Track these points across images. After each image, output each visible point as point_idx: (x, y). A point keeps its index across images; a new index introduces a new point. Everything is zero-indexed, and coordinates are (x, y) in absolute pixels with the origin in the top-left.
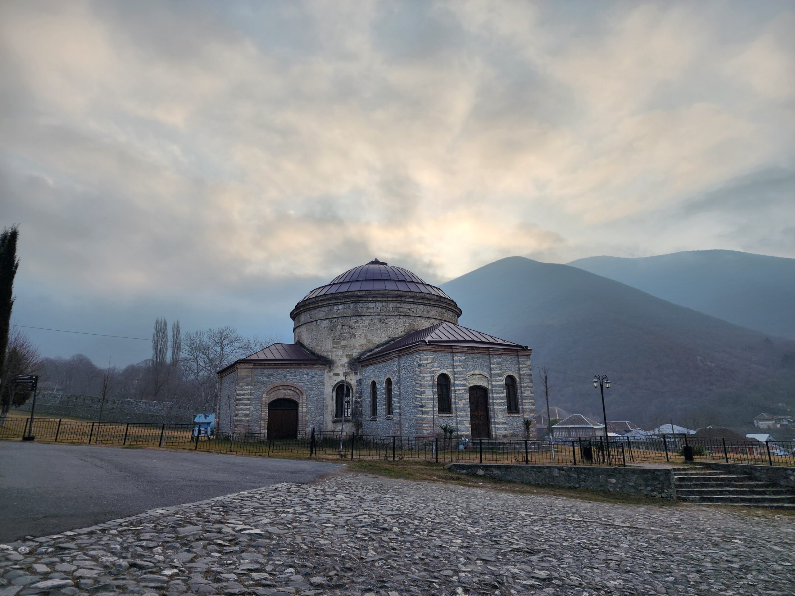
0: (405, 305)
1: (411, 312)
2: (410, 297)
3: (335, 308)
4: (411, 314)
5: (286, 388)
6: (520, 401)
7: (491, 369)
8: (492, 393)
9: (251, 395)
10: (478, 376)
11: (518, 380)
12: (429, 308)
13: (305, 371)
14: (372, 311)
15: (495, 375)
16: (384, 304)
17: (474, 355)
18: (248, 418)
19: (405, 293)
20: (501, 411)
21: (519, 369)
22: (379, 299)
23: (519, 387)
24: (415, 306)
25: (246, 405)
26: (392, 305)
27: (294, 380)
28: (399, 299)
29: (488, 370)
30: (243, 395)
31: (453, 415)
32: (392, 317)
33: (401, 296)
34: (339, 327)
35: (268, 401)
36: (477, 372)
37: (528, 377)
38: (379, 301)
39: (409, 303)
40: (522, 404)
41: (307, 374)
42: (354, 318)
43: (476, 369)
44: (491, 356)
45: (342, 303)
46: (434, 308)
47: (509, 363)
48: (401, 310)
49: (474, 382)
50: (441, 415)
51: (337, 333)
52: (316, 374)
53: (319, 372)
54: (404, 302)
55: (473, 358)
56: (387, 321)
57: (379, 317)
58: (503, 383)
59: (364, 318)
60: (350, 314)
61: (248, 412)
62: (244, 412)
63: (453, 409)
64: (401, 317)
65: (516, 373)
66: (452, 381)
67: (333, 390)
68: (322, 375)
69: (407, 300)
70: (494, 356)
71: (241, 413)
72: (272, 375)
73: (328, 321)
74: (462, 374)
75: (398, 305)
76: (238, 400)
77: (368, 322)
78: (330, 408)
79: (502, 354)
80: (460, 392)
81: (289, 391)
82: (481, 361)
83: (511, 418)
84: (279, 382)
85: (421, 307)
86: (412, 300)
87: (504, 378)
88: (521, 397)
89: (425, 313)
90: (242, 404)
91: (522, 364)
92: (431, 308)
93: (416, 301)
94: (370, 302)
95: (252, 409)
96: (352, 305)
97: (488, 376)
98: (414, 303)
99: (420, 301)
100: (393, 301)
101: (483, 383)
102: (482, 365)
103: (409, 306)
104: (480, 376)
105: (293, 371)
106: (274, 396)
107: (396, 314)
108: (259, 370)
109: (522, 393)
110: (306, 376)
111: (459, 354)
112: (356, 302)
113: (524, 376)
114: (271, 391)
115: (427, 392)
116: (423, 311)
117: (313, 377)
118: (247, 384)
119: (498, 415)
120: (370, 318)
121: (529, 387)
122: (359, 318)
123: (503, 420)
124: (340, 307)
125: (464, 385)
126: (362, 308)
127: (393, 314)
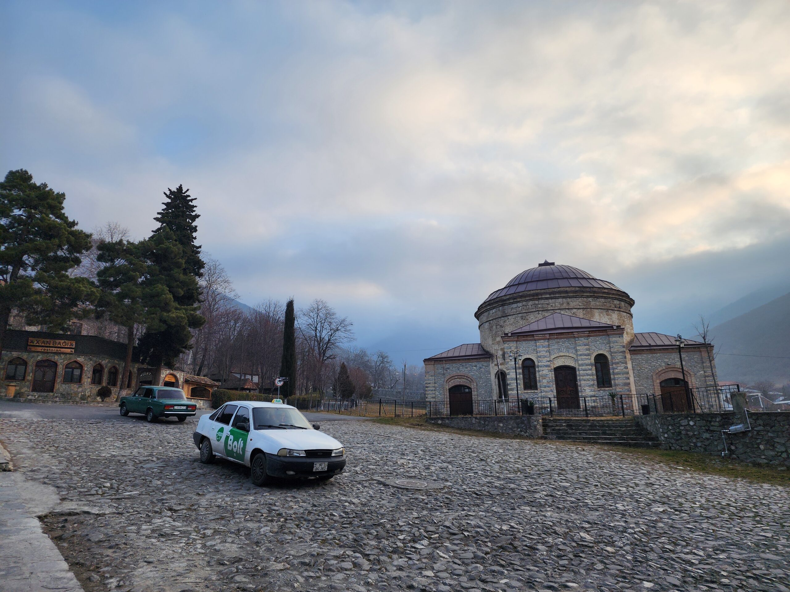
0: (543, 301)
1: (549, 306)
2: (546, 293)
3: (491, 312)
4: (549, 309)
5: (460, 377)
6: (612, 376)
7: (576, 351)
8: (579, 370)
9: (435, 383)
10: (564, 357)
11: (609, 357)
12: (569, 300)
13: (474, 364)
14: (515, 311)
15: (581, 355)
16: (524, 303)
17: (558, 340)
18: (434, 400)
19: (543, 291)
20: (589, 386)
21: (610, 348)
22: (518, 300)
23: (610, 363)
24: (553, 300)
25: (432, 391)
26: (530, 303)
27: (466, 371)
28: (536, 297)
29: (574, 352)
30: (430, 383)
31: (539, 391)
32: (532, 314)
33: (537, 294)
34: (494, 327)
35: (448, 388)
36: (562, 354)
37: (621, 354)
38: (519, 302)
39: (547, 298)
40: (614, 379)
41: (476, 366)
42: (503, 318)
43: (561, 352)
44: (577, 339)
45: (494, 308)
46: (575, 299)
47: (598, 343)
48: (540, 306)
49: (559, 363)
50: (525, 391)
51: (494, 332)
52: (483, 365)
53: (485, 364)
54: (542, 299)
55: (559, 342)
56: (527, 317)
57: (521, 315)
58: (593, 361)
59: (510, 317)
60: (500, 316)
61: (434, 396)
62: (432, 396)
63: (538, 386)
64: (540, 312)
65: (607, 351)
66: (536, 364)
67: (495, 377)
68: (488, 366)
69: (543, 296)
70: (580, 339)
71: (429, 396)
72: (449, 369)
73: (488, 323)
74: (546, 357)
75: (537, 302)
76: (426, 387)
77: (513, 320)
78: (495, 392)
79: (589, 336)
80: (544, 372)
81: (464, 380)
82: (567, 344)
83: (601, 391)
84: (454, 373)
85: (560, 300)
86: (548, 296)
87: (593, 358)
88: (613, 372)
89: (565, 305)
90: (430, 390)
91: (614, 343)
92: (572, 299)
93: (552, 296)
94: (513, 303)
95: (437, 393)
96: (501, 308)
97: (575, 356)
98: (552, 298)
99: (557, 295)
100: (531, 300)
101: (570, 363)
102: (567, 348)
103: (547, 302)
104: (567, 357)
105: (464, 364)
106: (452, 384)
107: (534, 310)
108: (439, 365)
109: (614, 369)
110: (474, 368)
111: (542, 341)
112: (503, 305)
113: (616, 353)
114: (449, 380)
115: (511, 374)
116: (563, 304)
117: (481, 368)
118: (432, 376)
119: (585, 390)
120: (514, 316)
121: (623, 363)
122: (506, 318)
123: (592, 393)
124: (494, 311)
125: (548, 366)
126: (508, 309)
127: (532, 310)
